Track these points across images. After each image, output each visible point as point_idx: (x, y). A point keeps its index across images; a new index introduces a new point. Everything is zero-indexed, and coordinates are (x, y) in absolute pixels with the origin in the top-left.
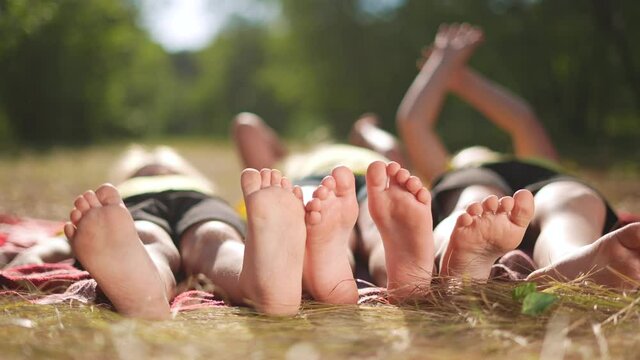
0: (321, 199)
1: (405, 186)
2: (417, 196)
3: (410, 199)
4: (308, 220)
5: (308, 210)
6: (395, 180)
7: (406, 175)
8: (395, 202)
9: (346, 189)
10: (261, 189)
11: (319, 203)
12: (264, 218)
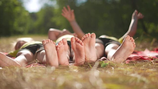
0: (60, 45)
1: (79, 42)
2: (81, 44)
3: (80, 45)
4: (57, 49)
5: (57, 47)
6: (77, 41)
7: (79, 40)
8: (77, 45)
9: (65, 43)
10: (47, 43)
11: (59, 46)
12: (48, 49)
